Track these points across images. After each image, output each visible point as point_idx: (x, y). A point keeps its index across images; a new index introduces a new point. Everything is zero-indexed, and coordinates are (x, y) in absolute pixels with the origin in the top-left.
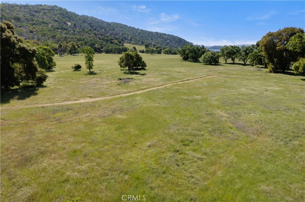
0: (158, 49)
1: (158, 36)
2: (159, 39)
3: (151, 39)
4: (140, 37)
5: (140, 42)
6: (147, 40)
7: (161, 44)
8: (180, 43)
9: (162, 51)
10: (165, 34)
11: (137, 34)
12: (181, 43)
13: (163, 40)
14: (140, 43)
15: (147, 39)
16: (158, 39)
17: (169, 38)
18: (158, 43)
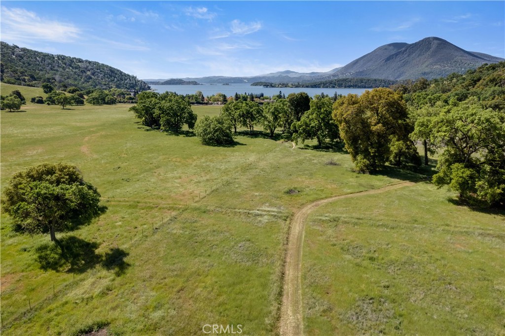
0: (76, 95)
1: (65, 64)
2: (69, 69)
3: (52, 69)
4: (24, 63)
5: (26, 76)
6: (41, 70)
7: (75, 79)
8: (113, 78)
9: (86, 97)
10: (80, 61)
11: (14, 57)
12: (115, 77)
13: (77, 70)
14: (26, 78)
15: (40, 68)
16: (67, 70)
17: (90, 67)
18: (68, 78)
